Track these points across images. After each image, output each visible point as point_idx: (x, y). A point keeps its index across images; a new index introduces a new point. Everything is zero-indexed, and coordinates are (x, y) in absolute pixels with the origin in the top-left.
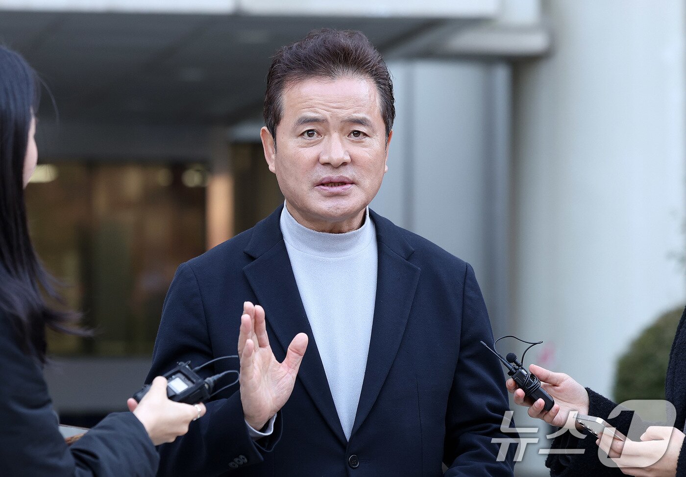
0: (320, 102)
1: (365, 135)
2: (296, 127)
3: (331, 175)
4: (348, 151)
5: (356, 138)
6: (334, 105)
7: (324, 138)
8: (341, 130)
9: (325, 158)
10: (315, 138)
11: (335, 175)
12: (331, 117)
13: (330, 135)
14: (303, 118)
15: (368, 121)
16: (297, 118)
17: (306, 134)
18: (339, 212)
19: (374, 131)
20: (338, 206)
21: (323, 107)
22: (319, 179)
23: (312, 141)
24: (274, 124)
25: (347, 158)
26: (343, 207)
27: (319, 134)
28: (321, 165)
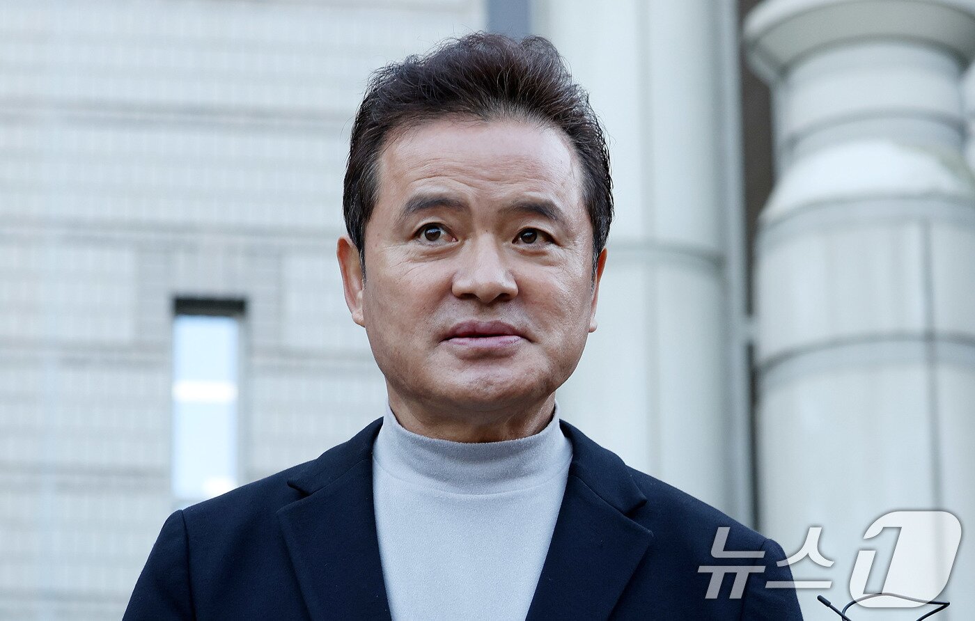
0: (455, 164)
1: (549, 239)
2: (403, 218)
3: (475, 319)
4: (512, 272)
5: (530, 245)
6: (485, 173)
7: (462, 244)
8: (500, 230)
9: (462, 284)
10: (442, 243)
11: (484, 320)
12: (478, 200)
13: (475, 237)
14: (418, 198)
15: (558, 209)
16: (406, 200)
17: (423, 235)
18: (492, 390)
19: (569, 235)
20: (491, 378)
21: (462, 177)
22: (451, 326)
23: (437, 249)
24: (360, 219)
25: (511, 286)
26: (500, 380)
27: (452, 234)
28: (455, 300)
